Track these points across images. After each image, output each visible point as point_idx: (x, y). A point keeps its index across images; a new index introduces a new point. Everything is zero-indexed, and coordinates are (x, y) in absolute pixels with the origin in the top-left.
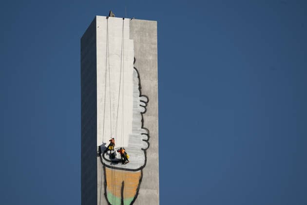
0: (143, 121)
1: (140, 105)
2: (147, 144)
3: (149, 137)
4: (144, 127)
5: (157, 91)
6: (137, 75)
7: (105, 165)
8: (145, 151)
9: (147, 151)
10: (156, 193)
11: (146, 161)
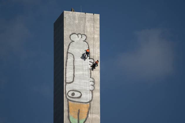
0: (91, 73)
1: (89, 64)
2: (93, 87)
3: (94, 83)
4: (92, 77)
5: (99, 56)
6: (88, 46)
7: (68, 100)
8: (92, 91)
9: (93, 91)
10: (98, 117)
11: (92, 97)
